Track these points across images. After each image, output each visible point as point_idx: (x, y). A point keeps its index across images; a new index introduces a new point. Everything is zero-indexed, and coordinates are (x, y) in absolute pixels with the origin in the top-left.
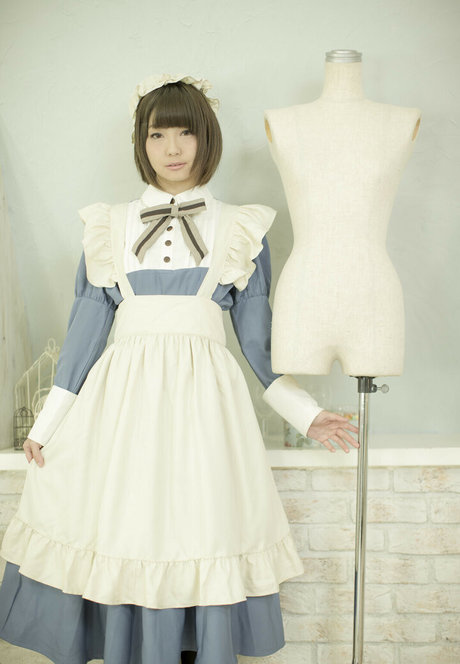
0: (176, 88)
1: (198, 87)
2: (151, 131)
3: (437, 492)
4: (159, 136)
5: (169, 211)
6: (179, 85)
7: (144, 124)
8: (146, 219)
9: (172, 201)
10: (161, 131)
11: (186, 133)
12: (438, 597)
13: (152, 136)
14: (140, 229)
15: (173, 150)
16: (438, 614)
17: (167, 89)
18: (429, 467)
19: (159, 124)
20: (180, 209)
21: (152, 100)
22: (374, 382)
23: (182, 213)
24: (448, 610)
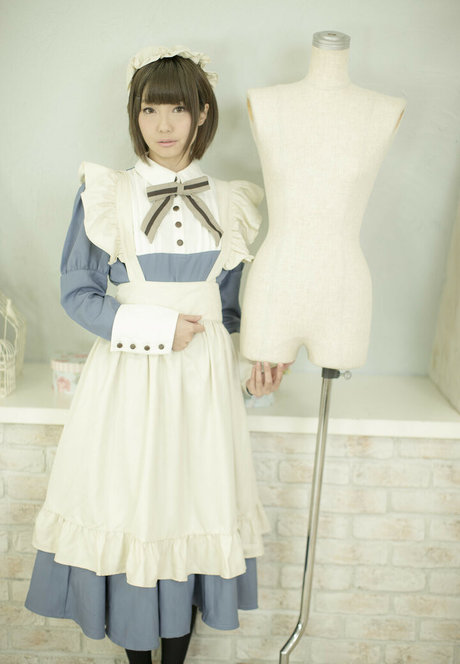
0: (171, 63)
1: (196, 61)
2: (144, 105)
3: (361, 457)
4: (151, 111)
5: (175, 190)
6: (176, 59)
7: (138, 98)
8: (153, 198)
9: (176, 180)
10: (153, 106)
11: (179, 109)
13: (145, 110)
15: (164, 127)
17: (162, 64)
18: (355, 436)
19: (151, 99)
20: (186, 188)
21: (147, 74)
23: (188, 192)
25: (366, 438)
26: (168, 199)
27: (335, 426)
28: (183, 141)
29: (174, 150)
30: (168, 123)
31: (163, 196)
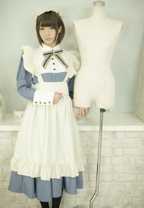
2: (41, 28)
3: (114, 138)
4: (43, 29)
5: (52, 53)
6: (50, 12)
8: (45, 56)
9: (52, 50)
11: (52, 28)
13: (41, 29)
15: (47, 34)
17: (46, 14)
18: (112, 131)
20: (55, 52)
21: (41, 17)
23: (56, 54)
25: (115, 132)
26: (50, 56)
27: (105, 128)
28: (54, 38)
29: (51, 41)
30: (49, 33)
31: (49, 55)
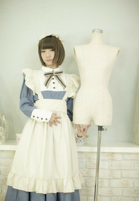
1: (57, 37)
2: (42, 50)
3: (112, 160)
5: (53, 74)
6: (51, 36)
7: (40, 48)
8: (46, 76)
9: (53, 71)
10: (44, 50)
12: (111, 191)
13: (42, 52)
14: (45, 79)
16: (111, 196)
17: (46, 38)
18: (110, 153)
20: (56, 73)
22: (103, 128)
23: (56, 74)
24: (114, 195)
27: (102, 149)
